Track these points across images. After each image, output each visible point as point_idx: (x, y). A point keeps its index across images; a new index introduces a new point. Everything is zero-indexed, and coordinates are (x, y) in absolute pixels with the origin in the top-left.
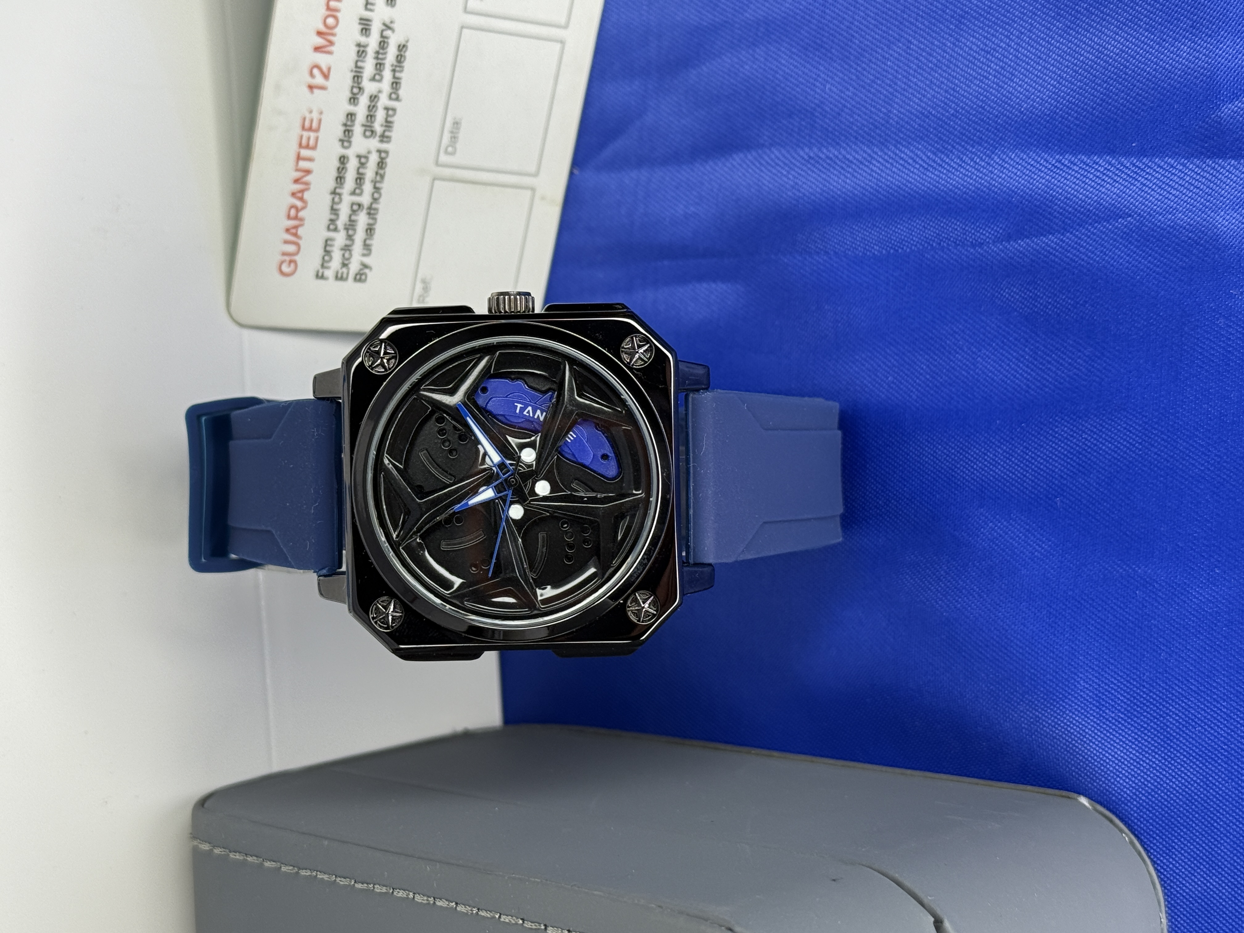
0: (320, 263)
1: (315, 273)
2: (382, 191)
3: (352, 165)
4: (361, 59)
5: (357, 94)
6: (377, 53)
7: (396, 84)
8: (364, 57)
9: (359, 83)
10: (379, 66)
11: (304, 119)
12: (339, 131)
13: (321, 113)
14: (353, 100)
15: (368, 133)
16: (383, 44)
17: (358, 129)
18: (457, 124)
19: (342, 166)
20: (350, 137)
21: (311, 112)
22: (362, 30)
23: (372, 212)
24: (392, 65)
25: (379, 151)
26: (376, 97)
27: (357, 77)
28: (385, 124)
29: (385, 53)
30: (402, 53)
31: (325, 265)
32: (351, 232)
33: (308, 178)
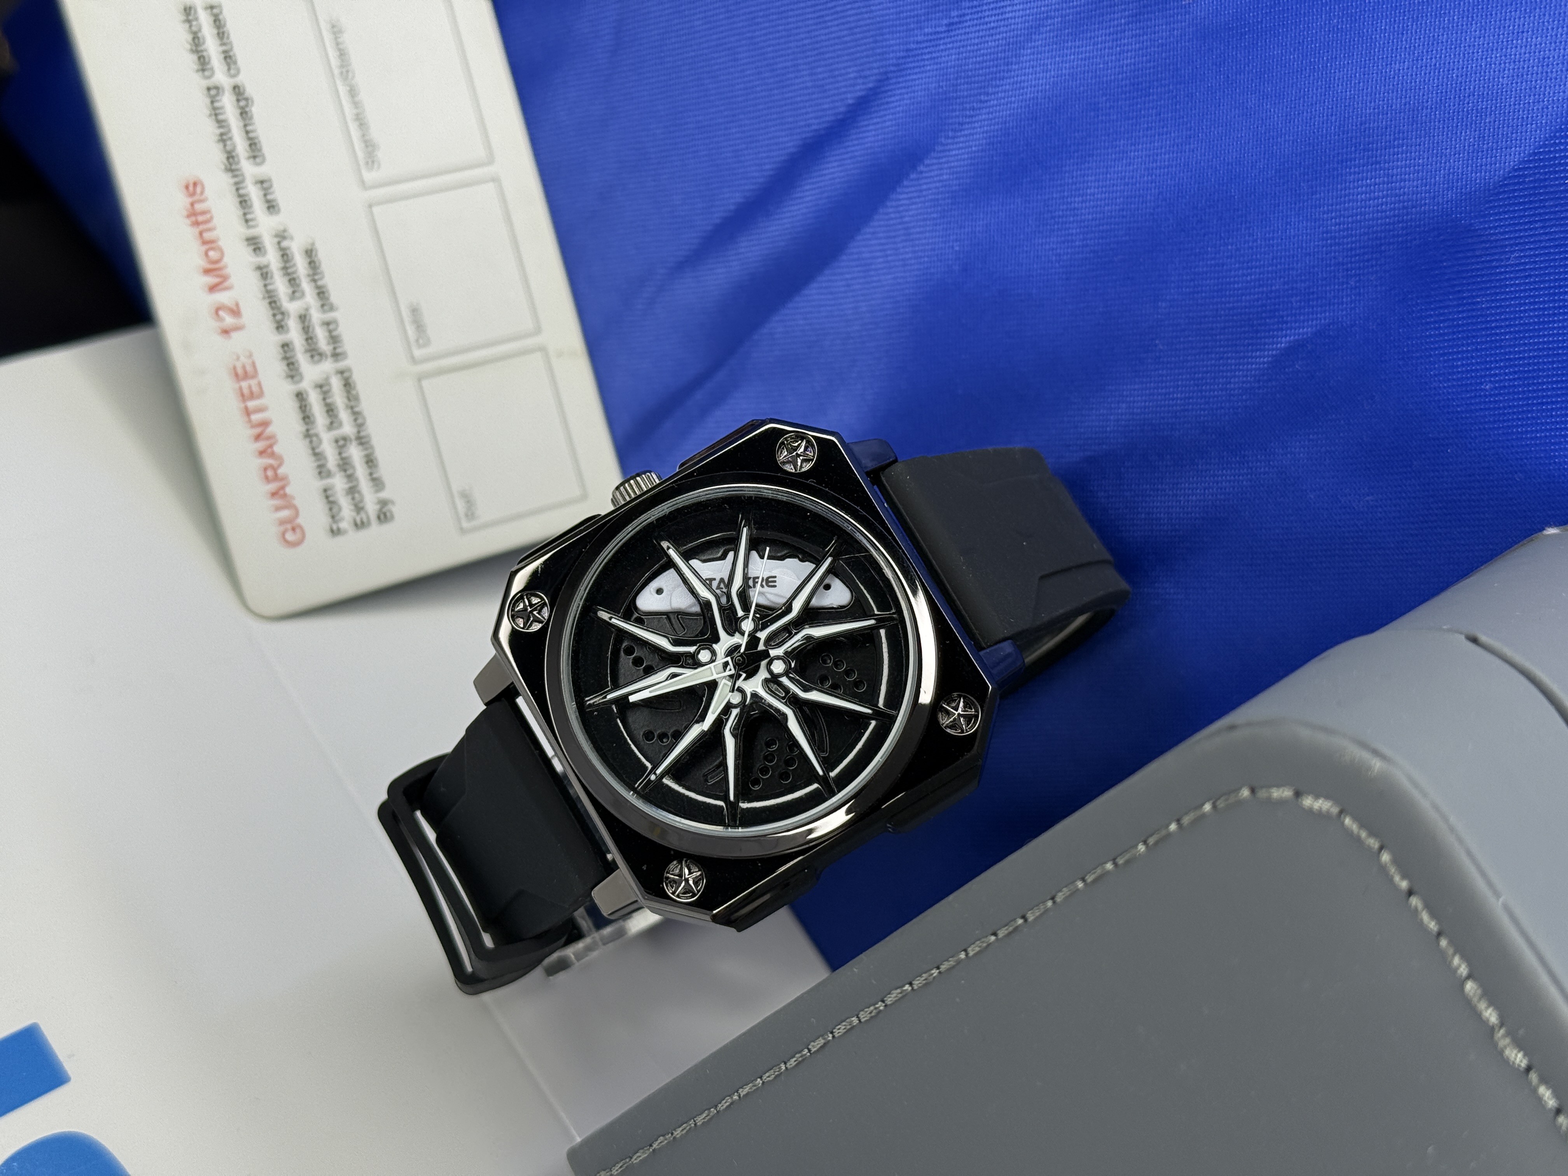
0: (330, 518)
1: (330, 531)
3: (314, 399)
4: (268, 281)
5: (282, 320)
6: (285, 268)
7: (322, 294)
8: (272, 277)
9: (279, 308)
10: (293, 281)
11: (235, 368)
12: (283, 367)
13: (251, 355)
14: (281, 328)
15: (316, 358)
16: (285, 256)
17: (302, 358)
18: (414, 311)
19: (303, 403)
20: (297, 370)
21: (239, 358)
22: (255, 250)
23: (362, 441)
24: (308, 276)
25: (340, 372)
26: (305, 316)
27: (274, 303)
28: (330, 341)
29: (294, 265)
30: (313, 258)
31: (336, 517)
32: (349, 471)
33: (269, 431)
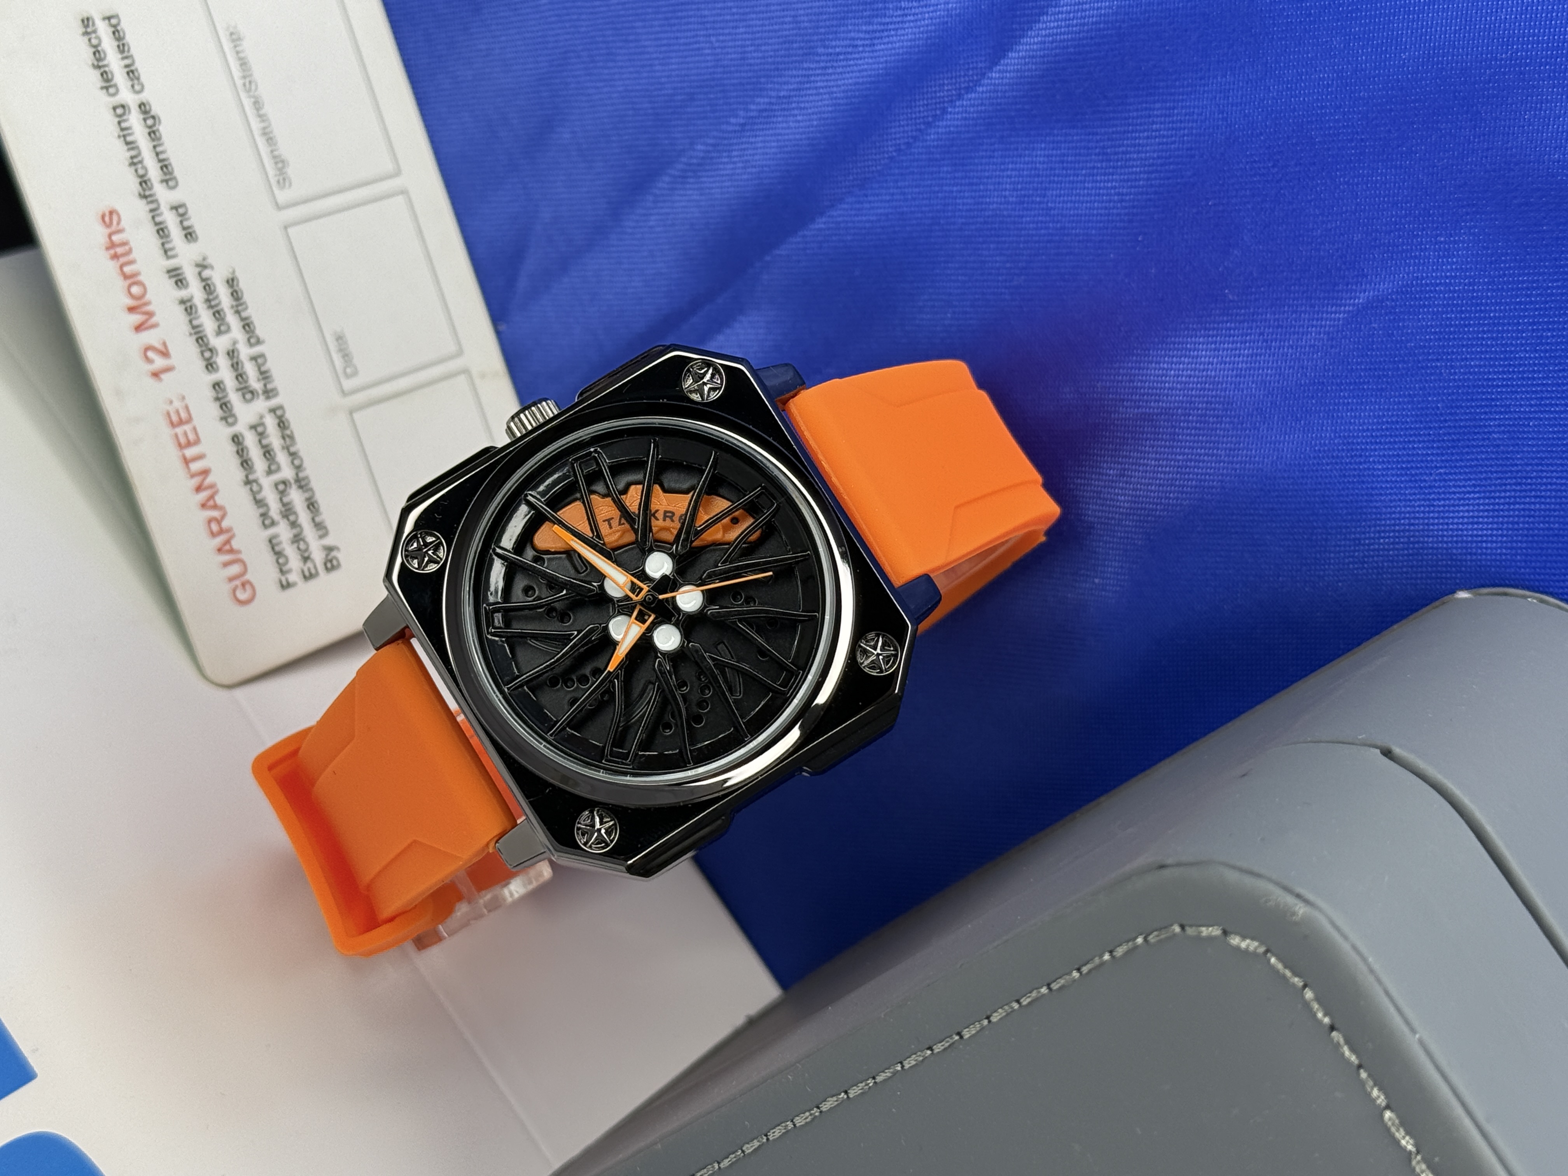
0: (278, 570)
1: (279, 585)
2: (302, 454)
3: (250, 440)
4: (193, 316)
5: (211, 357)
6: (208, 301)
7: (247, 326)
8: (196, 312)
9: (207, 345)
10: (218, 315)
11: (168, 414)
12: (214, 410)
13: (183, 398)
14: (210, 366)
15: (249, 396)
16: (208, 287)
17: (234, 398)
18: (340, 338)
19: (240, 447)
20: (230, 411)
21: (171, 402)
22: (176, 283)
23: (302, 484)
24: (232, 307)
25: (273, 411)
26: (233, 351)
27: (201, 339)
28: (261, 377)
29: (217, 297)
30: (236, 288)
31: (285, 568)
32: (292, 518)
33: (209, 480)
